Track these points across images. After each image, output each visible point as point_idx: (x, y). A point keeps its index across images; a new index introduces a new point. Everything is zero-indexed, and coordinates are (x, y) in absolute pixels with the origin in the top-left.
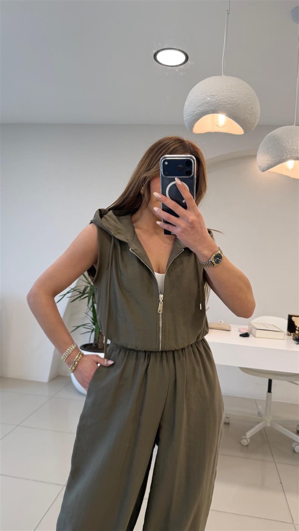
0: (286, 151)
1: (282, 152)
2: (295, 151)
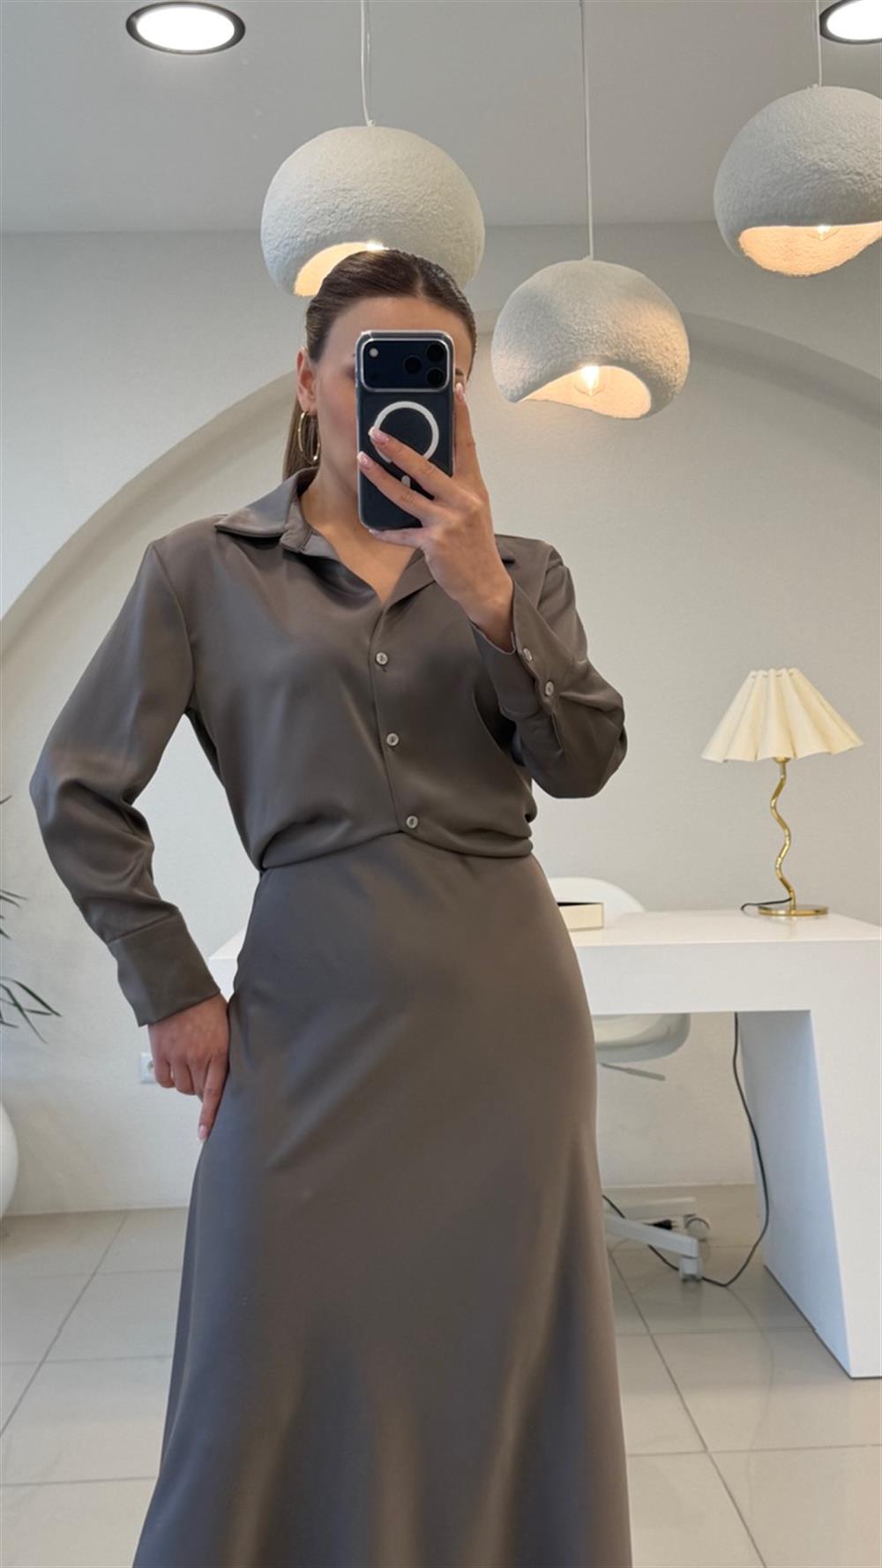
0: (570, 338)
1: (559, 342)
2: (594, 337)
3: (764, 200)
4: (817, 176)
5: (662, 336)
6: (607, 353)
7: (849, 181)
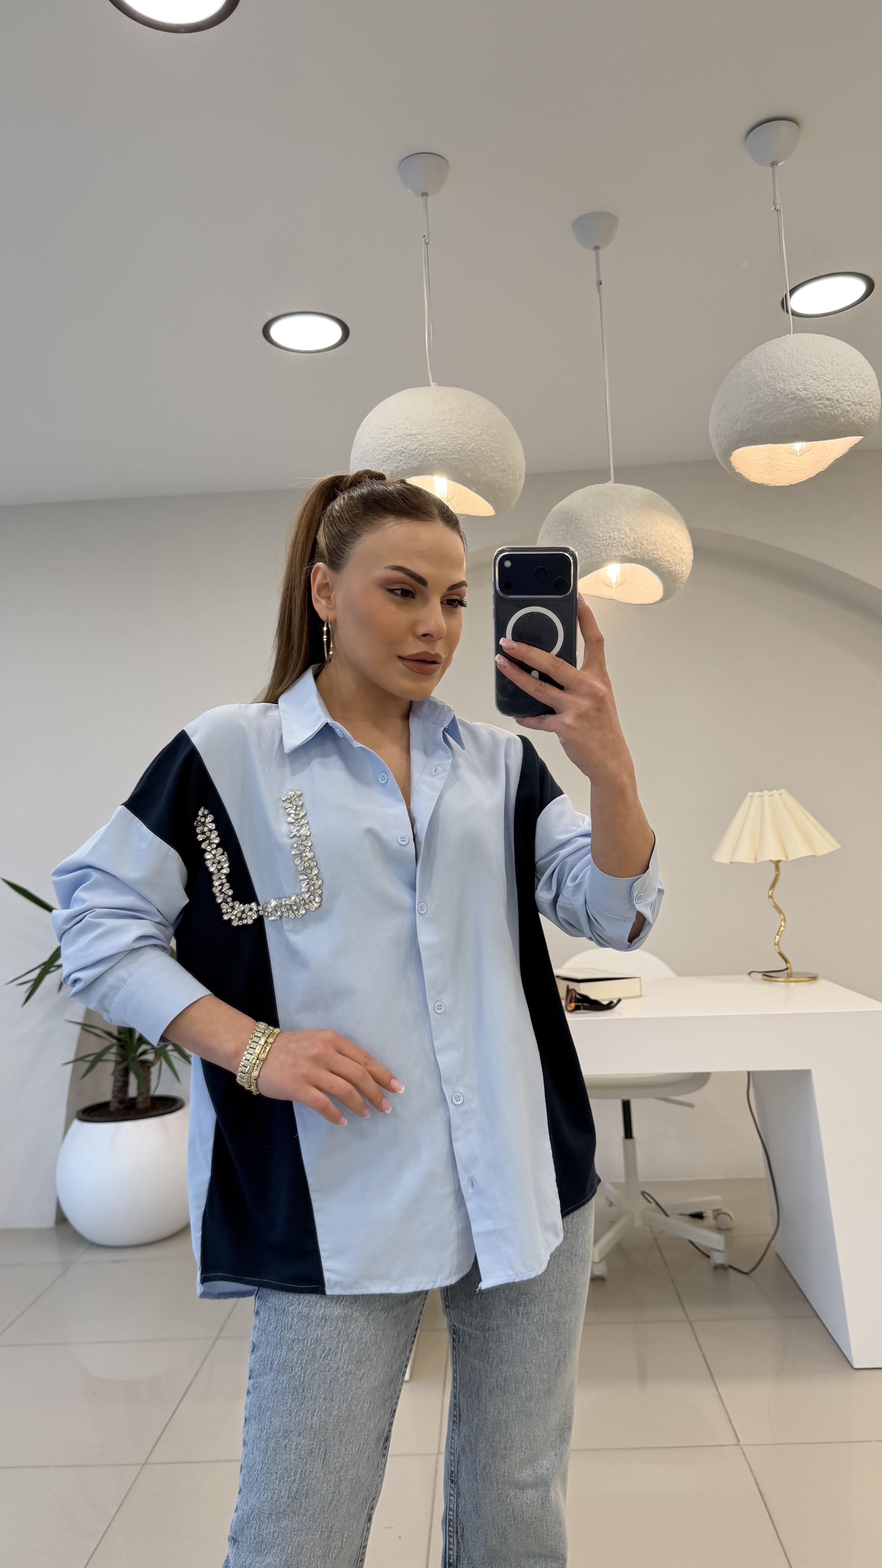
0: (596, 543)
1: (588, 547)
2: (615, 542)
3: (751, 424)
4: (794, 403)
5: (670, 538)
6: (626, 553)
7: (821, 406)
